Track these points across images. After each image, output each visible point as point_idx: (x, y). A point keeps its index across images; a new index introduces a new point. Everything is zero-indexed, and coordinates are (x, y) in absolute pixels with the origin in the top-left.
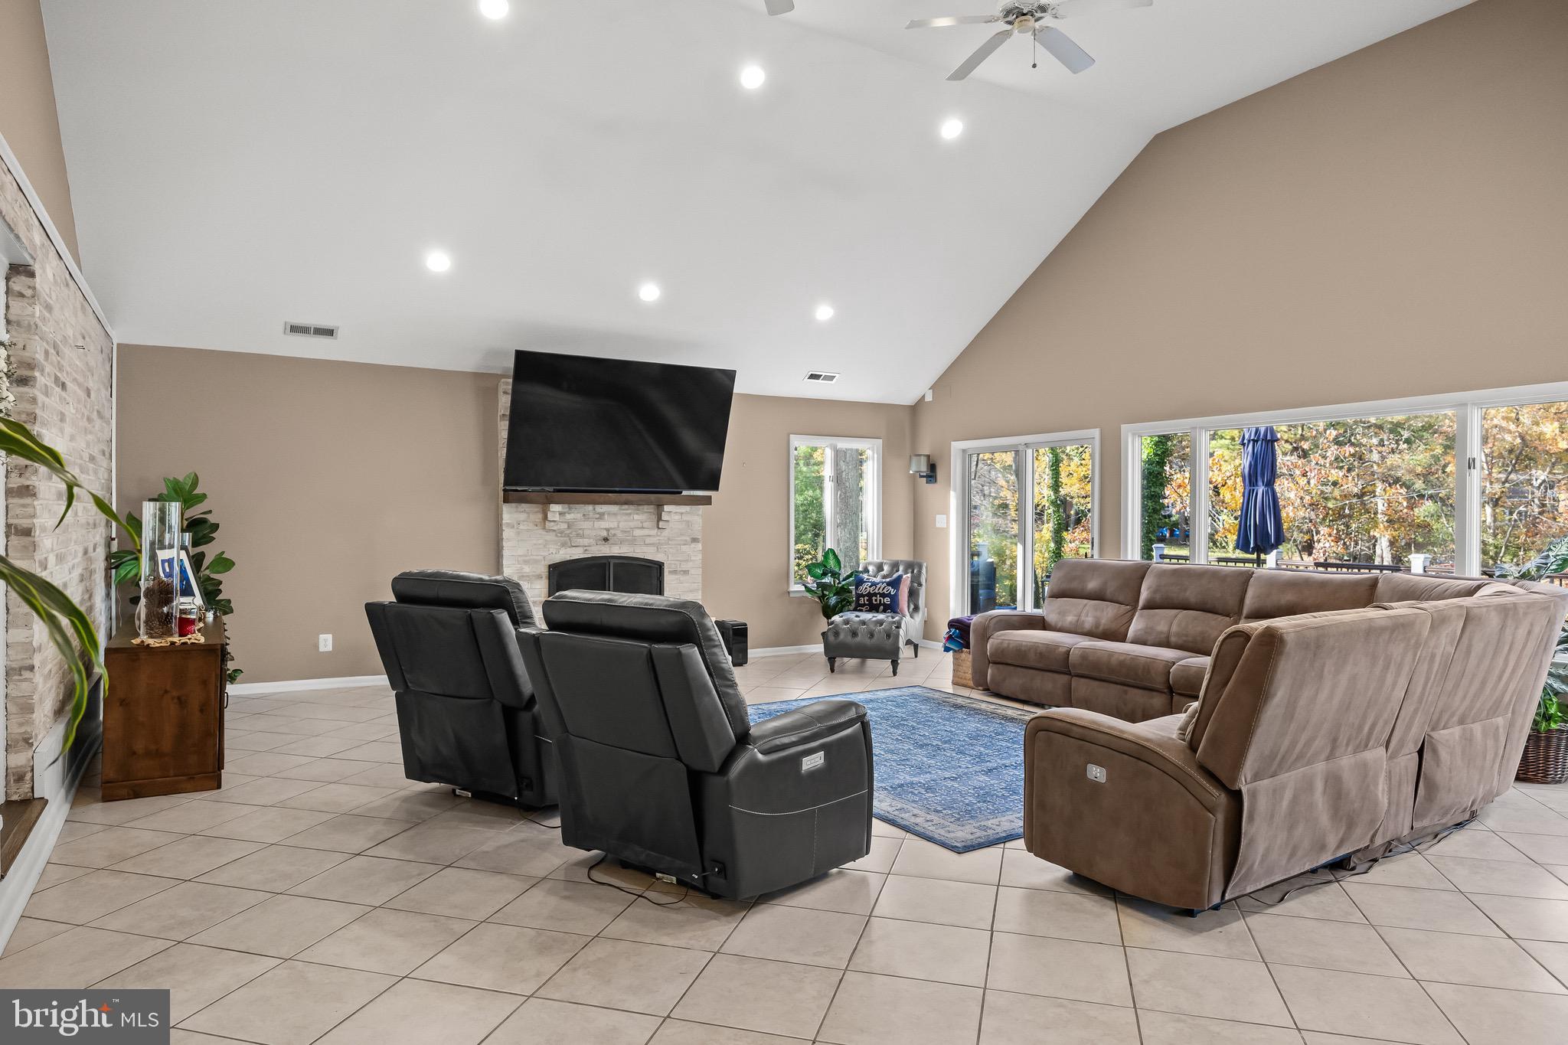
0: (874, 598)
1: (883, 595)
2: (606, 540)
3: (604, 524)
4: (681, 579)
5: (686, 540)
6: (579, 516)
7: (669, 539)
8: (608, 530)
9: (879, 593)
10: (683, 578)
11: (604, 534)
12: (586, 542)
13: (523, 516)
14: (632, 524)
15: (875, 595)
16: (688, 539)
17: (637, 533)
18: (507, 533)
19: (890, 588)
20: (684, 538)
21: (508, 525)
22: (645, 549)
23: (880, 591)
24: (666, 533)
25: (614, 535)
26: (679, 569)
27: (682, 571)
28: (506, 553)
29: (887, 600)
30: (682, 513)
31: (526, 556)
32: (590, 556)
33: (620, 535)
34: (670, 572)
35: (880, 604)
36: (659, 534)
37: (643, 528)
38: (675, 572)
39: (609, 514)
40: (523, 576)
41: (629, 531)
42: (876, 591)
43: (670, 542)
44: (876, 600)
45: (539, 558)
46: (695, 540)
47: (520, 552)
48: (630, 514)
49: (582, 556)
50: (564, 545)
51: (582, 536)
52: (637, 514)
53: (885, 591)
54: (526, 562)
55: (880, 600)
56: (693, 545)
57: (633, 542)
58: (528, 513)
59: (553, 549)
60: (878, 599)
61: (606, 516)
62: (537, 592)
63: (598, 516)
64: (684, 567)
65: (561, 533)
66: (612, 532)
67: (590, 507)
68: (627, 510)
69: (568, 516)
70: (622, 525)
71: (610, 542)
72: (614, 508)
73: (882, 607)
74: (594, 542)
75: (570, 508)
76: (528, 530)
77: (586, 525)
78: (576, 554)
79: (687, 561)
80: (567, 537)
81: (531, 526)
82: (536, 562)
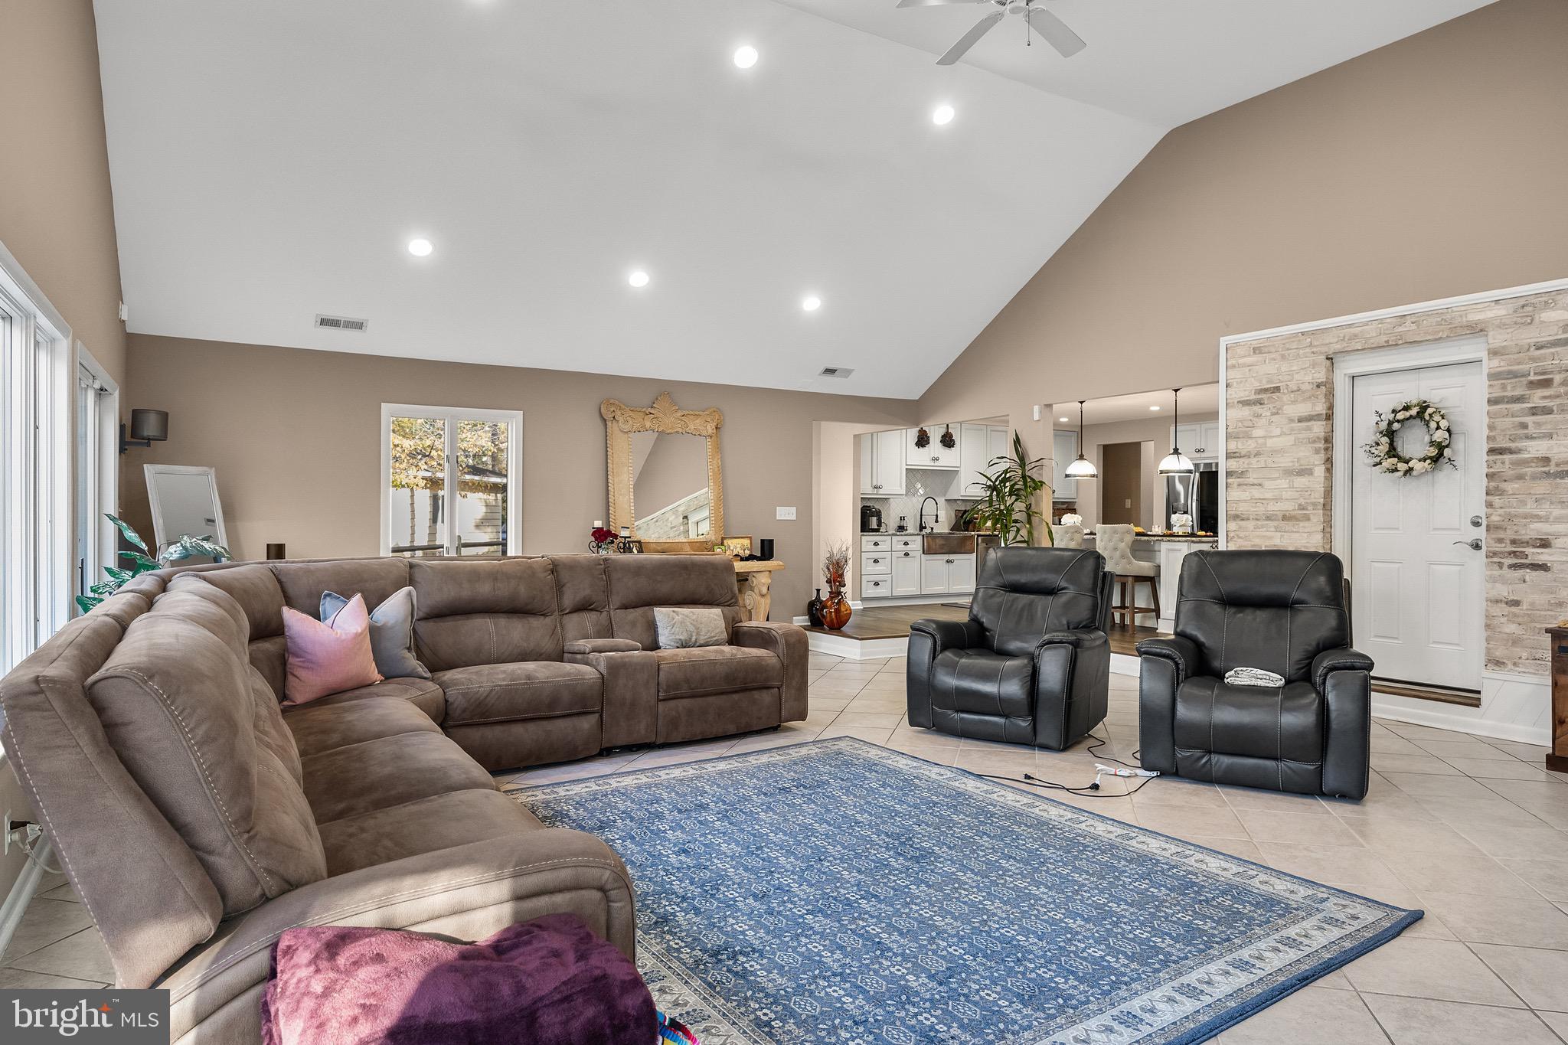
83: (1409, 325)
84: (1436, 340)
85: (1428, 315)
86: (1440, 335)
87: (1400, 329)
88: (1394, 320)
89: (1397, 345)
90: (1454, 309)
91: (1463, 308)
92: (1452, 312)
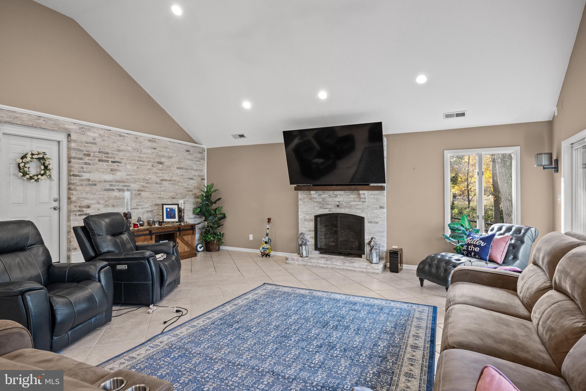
0: (470, 247)
1: (475, 246)
2: (338, 206)
3: (337, 199)
4: (374, 226)
5: (377, 207)
6: (327, 196)
7: (368, 207)
8: (339, 202)
9: (473, 244)
10: (375, 225)
11: (338, 203)
12: (330, 207)
13: (305, 196)
14: (350, 199)
15: (471, 245)
16: (378, 207)
17: (352, 203)
18: (300, 202)
19: (481, 241)
20: (376, 206)
21: (300, 199)
22: (356, 211)
23: (474, 243)
24: (366, 204)
25: (342, 204)
26: (373, 221)
27: (375, 222)
28: (300, 210)
29: (477, 249)
30: (374, 194)
31: (306, 211)
32: (331, 213)
33: (344, 204)
34: (369, 222)
35: (472, 251)
36: (363, 204)
37: (355, 201)
38: (371, 222)
39: (340, 195)
40: (305, 219)
41: (348, 203)
42: (472, 243)
43: (368, 208)
44: (471, 248)
45: (312, 212)
46: (381, 207)
47: (305, 210)
48: (349, 195)
49: (328, 213)
50: (321, 208)
51: (328, 205)
52: (352, 195)
53: (477, 243)
54: (307, 214)
55: (473, 248)
56: (381, 210)
57: (350, 207)
58: (307, 195)
59: (317, 209)
60: (472, 247)
61: (338, 196)
62: (311, 226)
63: (335, 196)
64: (376, 220)
65: (320, 203)
66: (341, 203)
67: (332, 192)
68: (348, 193)
69: (323, 196)
70: (345, 200)
71: (340, 207)
72: (342, 192)
73: (473, 253)
74: (333, 207)
75: (323, 193)
76: (307, 201)
77: (330, 199)
78: (326, 212)
79: (377, 217)
80: (322, 204)
81: (308, 200)
82: (311, 214)
83: (41, 121)
84: (53, 130)
85: (50, 120)
86: (55, 129)
87: (38, 121)
88: (36, 117)
89: (36, 127)
90: (60, 121)
91: (63, 122)
92: (59, 122)
